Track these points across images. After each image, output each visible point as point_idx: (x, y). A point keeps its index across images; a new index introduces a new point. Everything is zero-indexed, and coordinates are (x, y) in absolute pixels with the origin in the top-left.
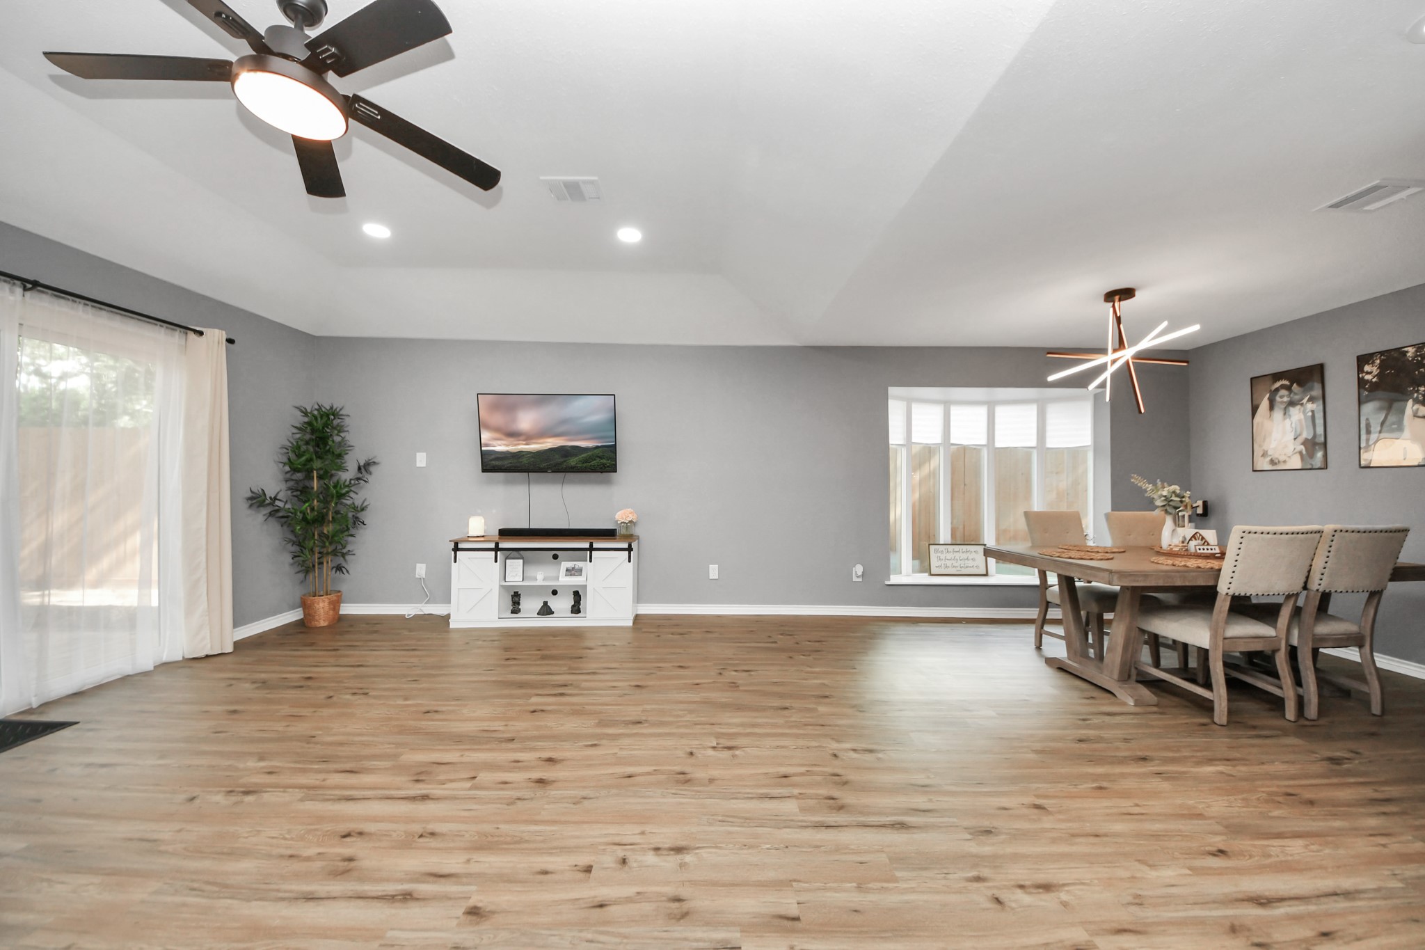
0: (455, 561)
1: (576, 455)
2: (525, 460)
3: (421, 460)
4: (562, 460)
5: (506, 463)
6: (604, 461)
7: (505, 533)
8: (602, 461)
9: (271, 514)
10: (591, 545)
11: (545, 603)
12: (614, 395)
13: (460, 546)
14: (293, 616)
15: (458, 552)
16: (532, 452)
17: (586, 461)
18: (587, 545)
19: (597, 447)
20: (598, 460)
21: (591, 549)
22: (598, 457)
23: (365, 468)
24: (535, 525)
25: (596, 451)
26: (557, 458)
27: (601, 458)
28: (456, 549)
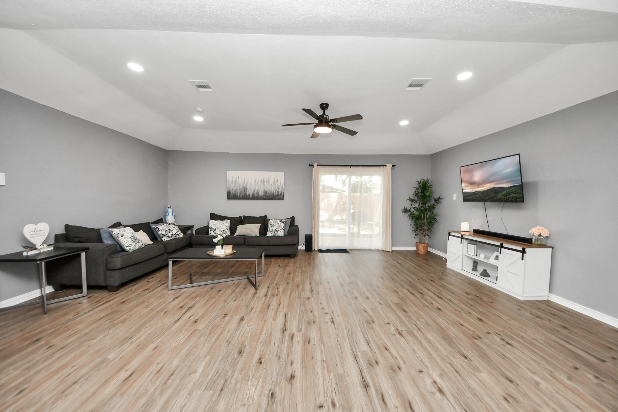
0: (449, 240)
1: (501, 192)
2: (478, 196)
3: (455, 197)
4: (494, 195)
5: (470, 198)
6: (516, 195)
7: (477, 232)
8: (514, 195)
9: (410, 215)
10: (502, 244)
11: (485, 271)
12: (519, 154)
13: (453, 234)
14: (414, 249)
15: (450, 236)
16: (480, 192)
17: (506, 195)
18: (499, 244)
19: (511, 187)
20: (512, 194)
21: (501, 246)
22: (512, 192)
23: (438, 201)
25: (511, 189)
26: (492, 195)
27: (514, 193)
28: (449, 234)
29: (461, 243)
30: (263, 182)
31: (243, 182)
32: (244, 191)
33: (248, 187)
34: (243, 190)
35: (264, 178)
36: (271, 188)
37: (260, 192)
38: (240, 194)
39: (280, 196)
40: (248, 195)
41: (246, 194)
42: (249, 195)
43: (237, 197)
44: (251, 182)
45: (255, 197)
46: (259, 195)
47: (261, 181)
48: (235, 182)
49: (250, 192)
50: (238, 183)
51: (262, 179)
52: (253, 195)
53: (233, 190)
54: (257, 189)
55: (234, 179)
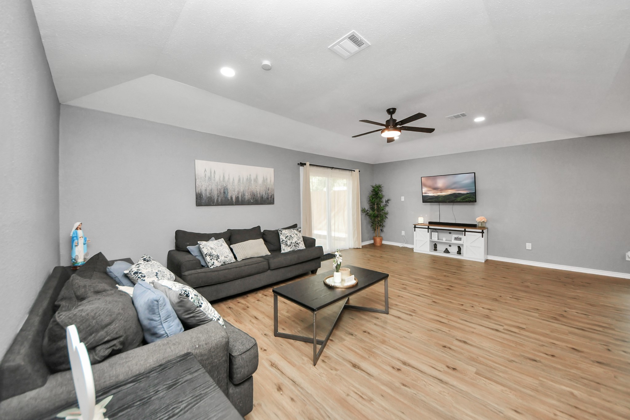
0: (415, 231)
1: (460, 197)
2: (440, 199)
3: (403, 199)
4: (454, 199)
5: (433, 200)
6: (471, 199)
7: (430, 223)
8: (470, 199)
10: (465, 229)
11: (447, 249)
12: (475, 173)
13: (416, 226)
15: (416, 228)
16: (443, 196)
17: (464, 199)
18: (463, 229)
19: (468, 193)
20: (468, 198)
21: (465, 231)
22: (468, 197)
23: (387, 201)
24: (442, 221)
25: (467, 195)
26: (453, 198)
27: (469, 198)
28: (415, 227)
29: (428, 232)
30: (249, 180)
31: (222, 179)
32: (224, 193)
33: (230, 187)
34: (222, 191)
35: (250, 175)
36: (259, 189)
37: (247, 194)
38: (218, 196)
39: (270, 199)
40: (230, 199)
41: (226, 198)
42: (232, 198)
43: (214, 202)
44: (233, 180)
45: (240, 202)
46: (245, 199)
47: (247, 179)
48: (210, 178)
49: (232, 194)
50: (215, 180)
51: (249, 177)
52: (237, 198)
53: (206, 190)
54: (242, 190)
55: (208, 174)
